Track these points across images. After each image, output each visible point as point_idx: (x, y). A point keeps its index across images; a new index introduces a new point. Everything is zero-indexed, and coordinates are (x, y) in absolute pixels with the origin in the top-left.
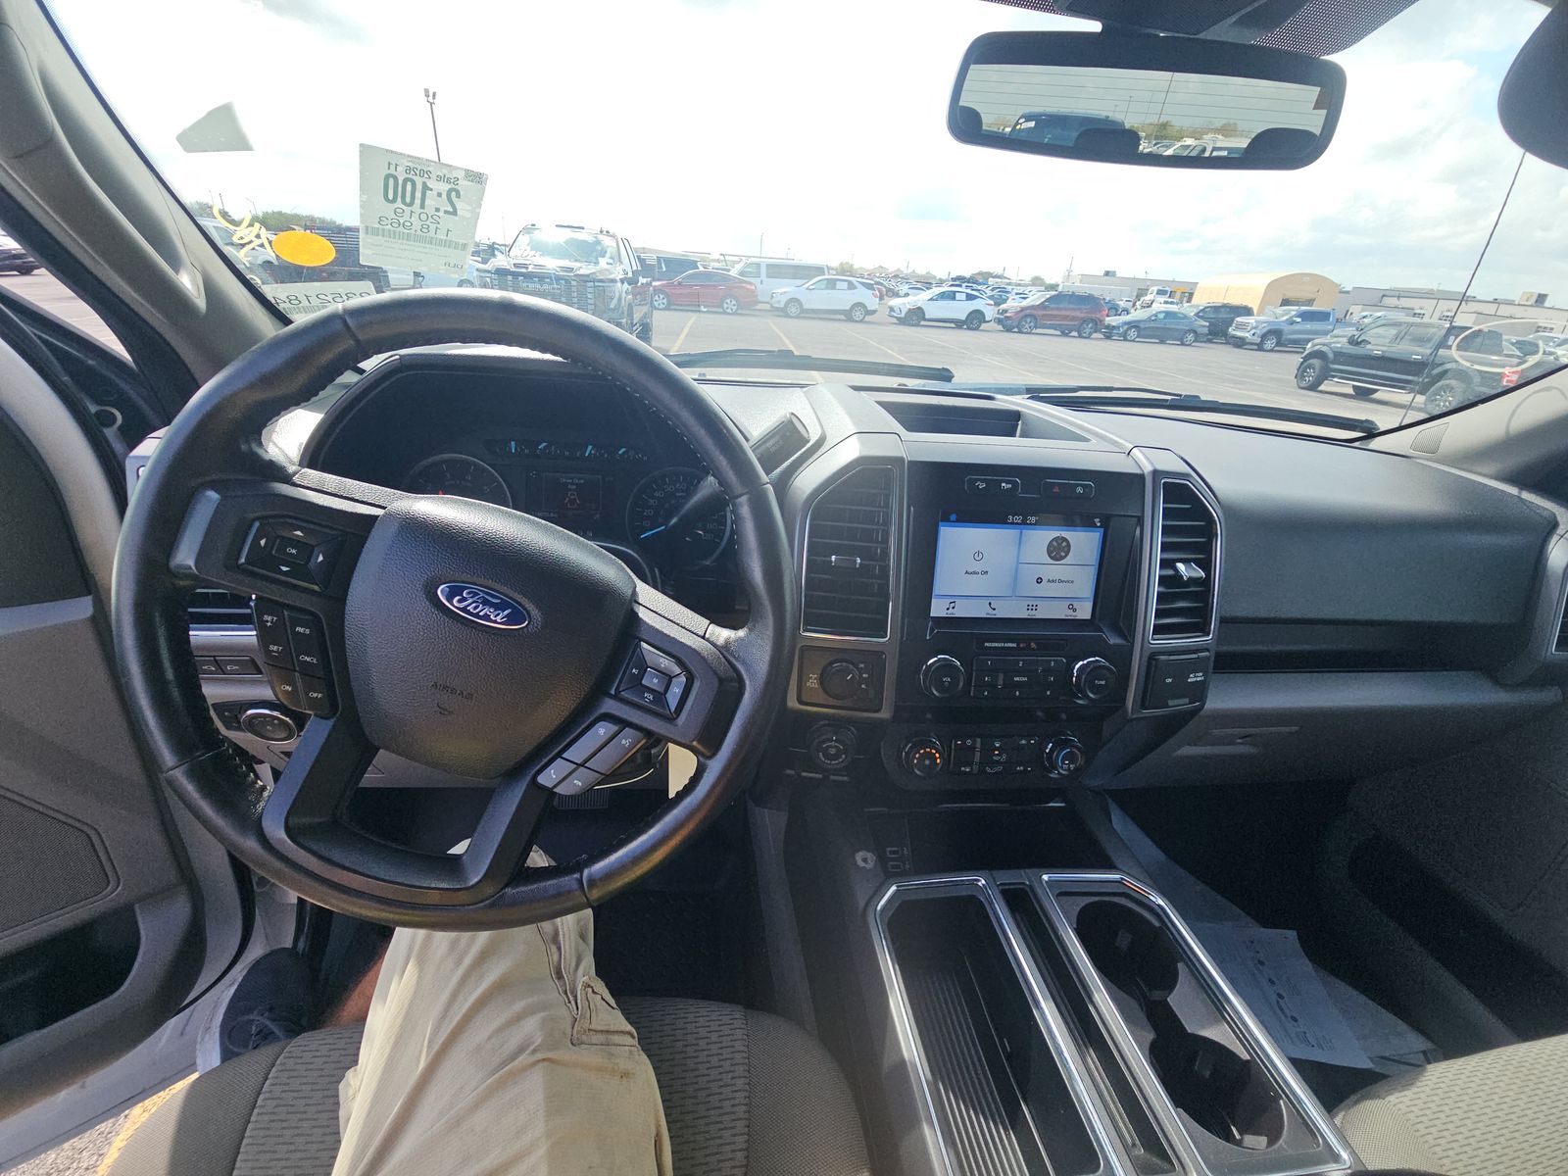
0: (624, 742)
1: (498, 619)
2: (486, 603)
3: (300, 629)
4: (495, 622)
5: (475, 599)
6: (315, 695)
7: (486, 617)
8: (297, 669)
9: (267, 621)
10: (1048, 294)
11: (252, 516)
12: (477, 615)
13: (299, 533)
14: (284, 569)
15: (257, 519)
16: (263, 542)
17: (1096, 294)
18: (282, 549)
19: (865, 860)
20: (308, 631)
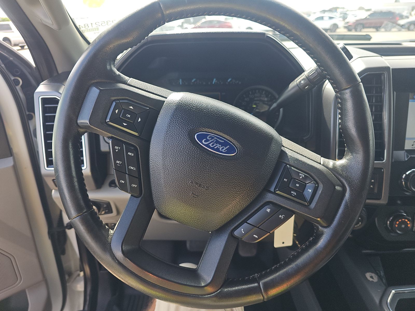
0: (280, 216)
1: (223, 150)
2: (217, 142)
3: (130, 154)
4: (221, 152)
5: (212, 140)
6: (134, 186)
7: (218, 150)
8: (127, 172)
9: (116, 149)
10: (369, 13)
11: (113, 98)
12: (213, 148)
13: (131, 107)
14: (125, 124)
15: (115, 100)
16: (117, 111)
17: (393, 11)
18: (124, 115)
19: (372, 277)
20: (133, 155)
